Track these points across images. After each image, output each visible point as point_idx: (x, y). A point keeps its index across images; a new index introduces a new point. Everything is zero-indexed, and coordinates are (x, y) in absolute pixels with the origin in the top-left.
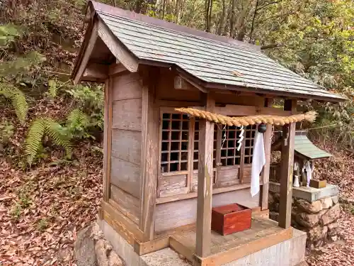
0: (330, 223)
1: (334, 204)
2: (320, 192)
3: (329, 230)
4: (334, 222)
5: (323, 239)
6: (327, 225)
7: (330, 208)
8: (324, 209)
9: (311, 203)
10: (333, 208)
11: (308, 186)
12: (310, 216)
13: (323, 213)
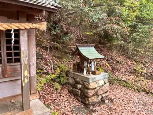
0: (103, 94)
1: (105, 83)
2: (95, 77)
3: (102, 97)
4: (106, 93)
5: (99, 102)
6: (101, 95)
7: (103, 85)
8: (98, 87)
9: (89, 84)
10: (105, 85)
11: (91, 74)
12: (89, 91)
13: (98, 88)
